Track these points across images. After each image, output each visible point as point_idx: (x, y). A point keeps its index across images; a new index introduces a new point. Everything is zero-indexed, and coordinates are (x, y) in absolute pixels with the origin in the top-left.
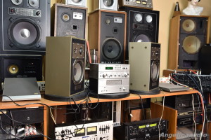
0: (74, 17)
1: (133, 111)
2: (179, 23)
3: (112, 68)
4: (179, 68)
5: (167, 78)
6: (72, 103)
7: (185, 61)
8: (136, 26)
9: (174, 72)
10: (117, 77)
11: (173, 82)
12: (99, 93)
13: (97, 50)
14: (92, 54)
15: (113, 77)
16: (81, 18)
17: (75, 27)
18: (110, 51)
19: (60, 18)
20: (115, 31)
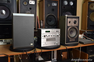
0: (30, 3)
1: (63, 53)
2: (88, 6)
3: (49, 32)
4: (87, 29)
5: (81, 35)
6: (25, 53)
7: (91, 26)
8: (64, 7)
9: (85, 32)
10: (53, 36)
11: (85, 37)
12: (42, 46)
13: (43, 21)
14: (40, 23)
15: (50, 37)
16: (34, 4)
17: (30, 9)
18: (50, 21)
19: (22, 4)
20: (53, 10)
